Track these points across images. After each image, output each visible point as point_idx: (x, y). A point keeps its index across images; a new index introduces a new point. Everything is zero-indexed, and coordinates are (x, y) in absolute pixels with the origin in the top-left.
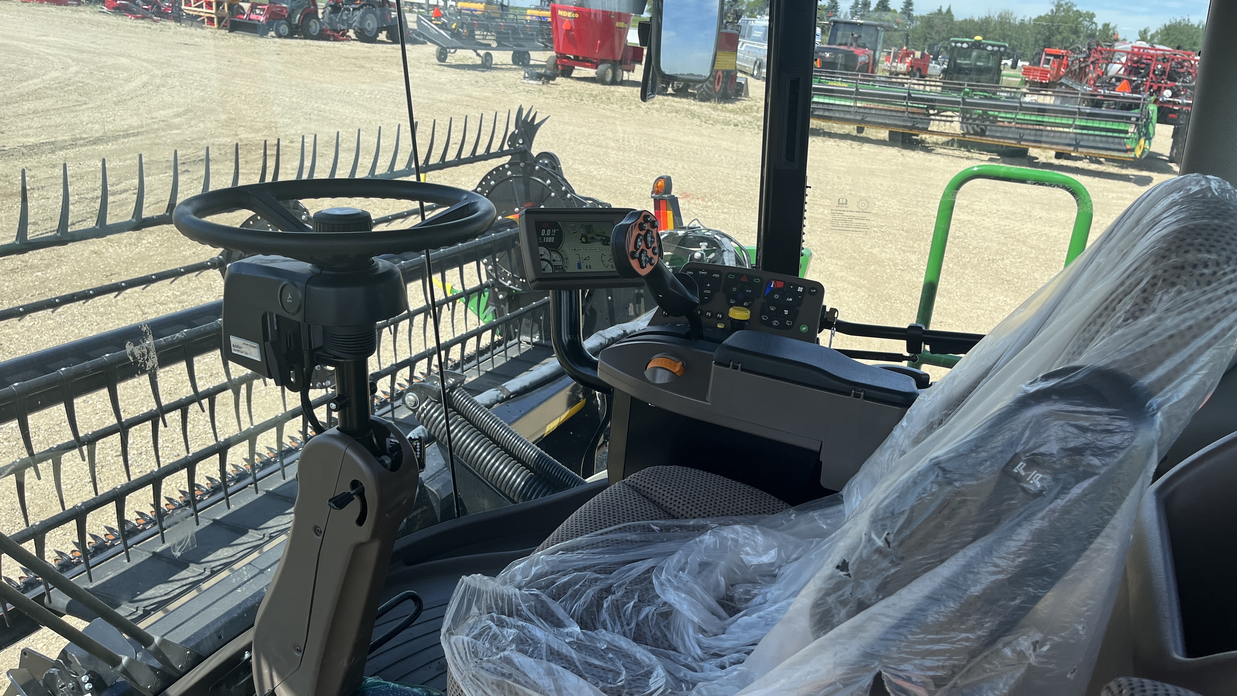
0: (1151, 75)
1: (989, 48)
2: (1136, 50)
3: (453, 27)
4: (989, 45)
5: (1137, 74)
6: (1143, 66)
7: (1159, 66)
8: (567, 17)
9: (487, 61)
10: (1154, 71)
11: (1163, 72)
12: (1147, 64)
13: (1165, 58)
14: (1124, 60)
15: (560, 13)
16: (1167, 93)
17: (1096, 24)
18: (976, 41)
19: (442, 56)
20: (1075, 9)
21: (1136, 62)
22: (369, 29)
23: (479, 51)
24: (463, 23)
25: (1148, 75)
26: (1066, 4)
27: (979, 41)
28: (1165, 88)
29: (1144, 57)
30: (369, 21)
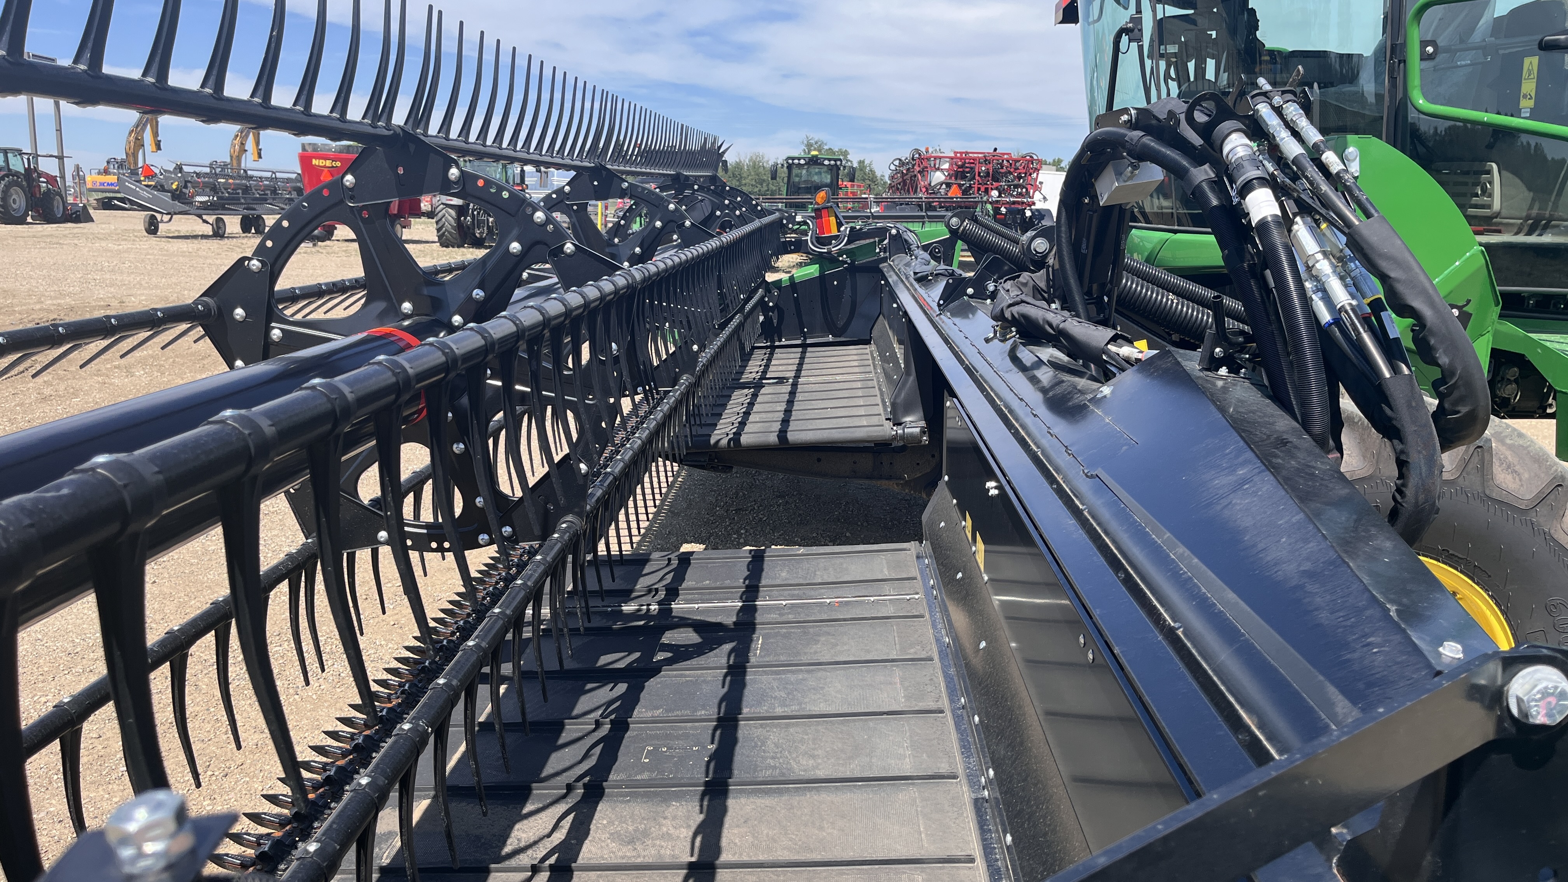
0: (977, 177)
1: (826, 162)
2: (958, 155)
3: (174, 187)
4: (825, 159)
5: (964, 177)
6: (967, 170)
7: (983, 168)
8: (325, 167)
9: (219, 228)
10: (979, 173)
11: (988, 174)
12: (971, 168)
13: (986, 160)
14: (946, 166)
15: (315, 162)
16: (995, 193)
17: (851, 162)
18: (813, 156)
19: (152, 228)
20: (826, 147)
21: (959, 167)
22: (14, 206)
23: (205, 217)
24: (186, 182)
25: (974, 178)
26: (816, 143)
27: (816, 156)
28: (992, 189)
29: (967, 161)
30: (14, 197)
